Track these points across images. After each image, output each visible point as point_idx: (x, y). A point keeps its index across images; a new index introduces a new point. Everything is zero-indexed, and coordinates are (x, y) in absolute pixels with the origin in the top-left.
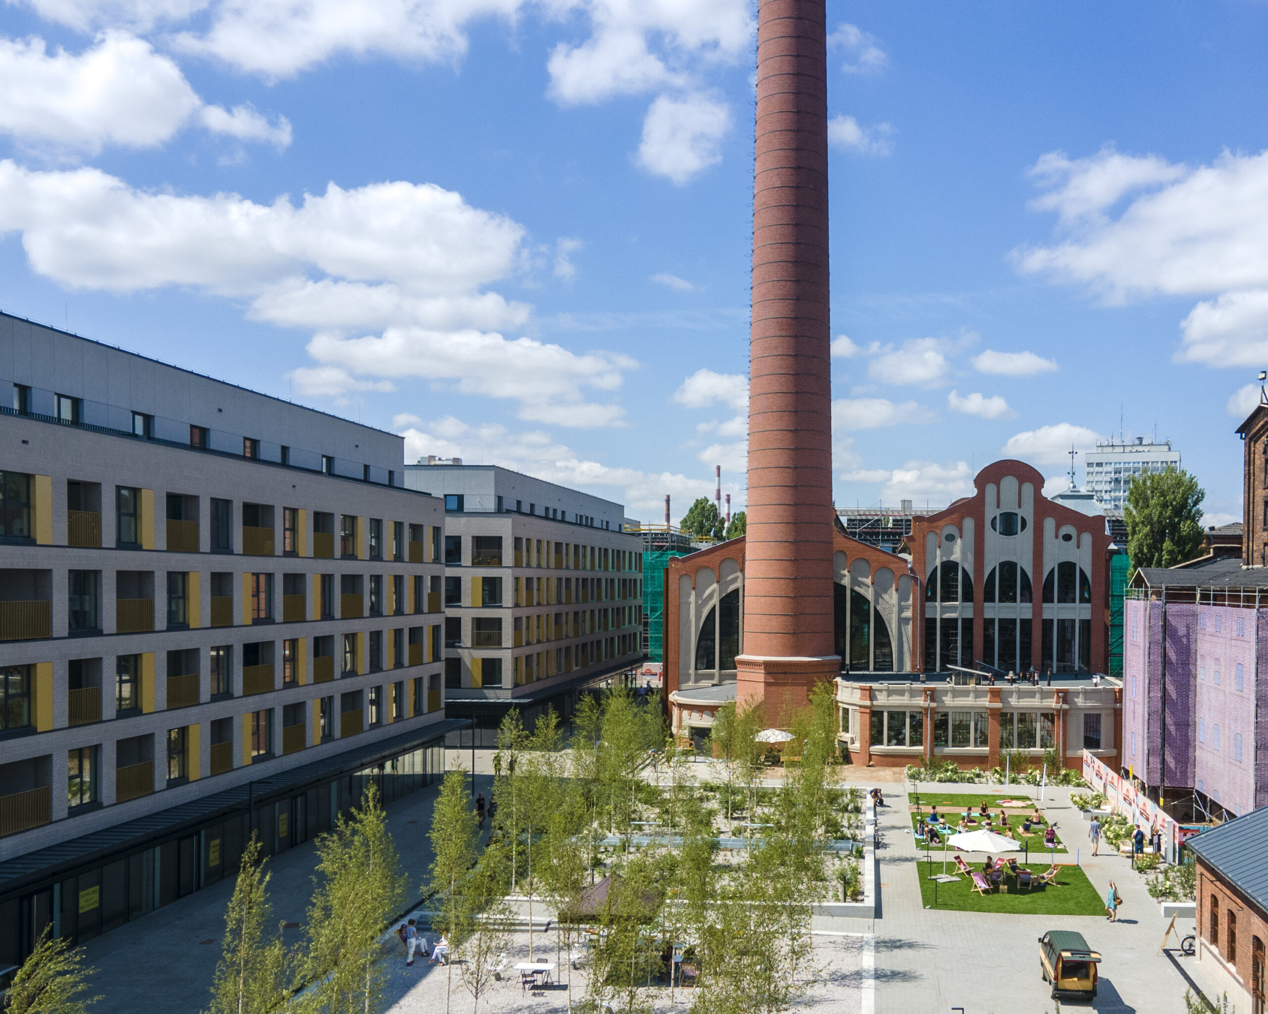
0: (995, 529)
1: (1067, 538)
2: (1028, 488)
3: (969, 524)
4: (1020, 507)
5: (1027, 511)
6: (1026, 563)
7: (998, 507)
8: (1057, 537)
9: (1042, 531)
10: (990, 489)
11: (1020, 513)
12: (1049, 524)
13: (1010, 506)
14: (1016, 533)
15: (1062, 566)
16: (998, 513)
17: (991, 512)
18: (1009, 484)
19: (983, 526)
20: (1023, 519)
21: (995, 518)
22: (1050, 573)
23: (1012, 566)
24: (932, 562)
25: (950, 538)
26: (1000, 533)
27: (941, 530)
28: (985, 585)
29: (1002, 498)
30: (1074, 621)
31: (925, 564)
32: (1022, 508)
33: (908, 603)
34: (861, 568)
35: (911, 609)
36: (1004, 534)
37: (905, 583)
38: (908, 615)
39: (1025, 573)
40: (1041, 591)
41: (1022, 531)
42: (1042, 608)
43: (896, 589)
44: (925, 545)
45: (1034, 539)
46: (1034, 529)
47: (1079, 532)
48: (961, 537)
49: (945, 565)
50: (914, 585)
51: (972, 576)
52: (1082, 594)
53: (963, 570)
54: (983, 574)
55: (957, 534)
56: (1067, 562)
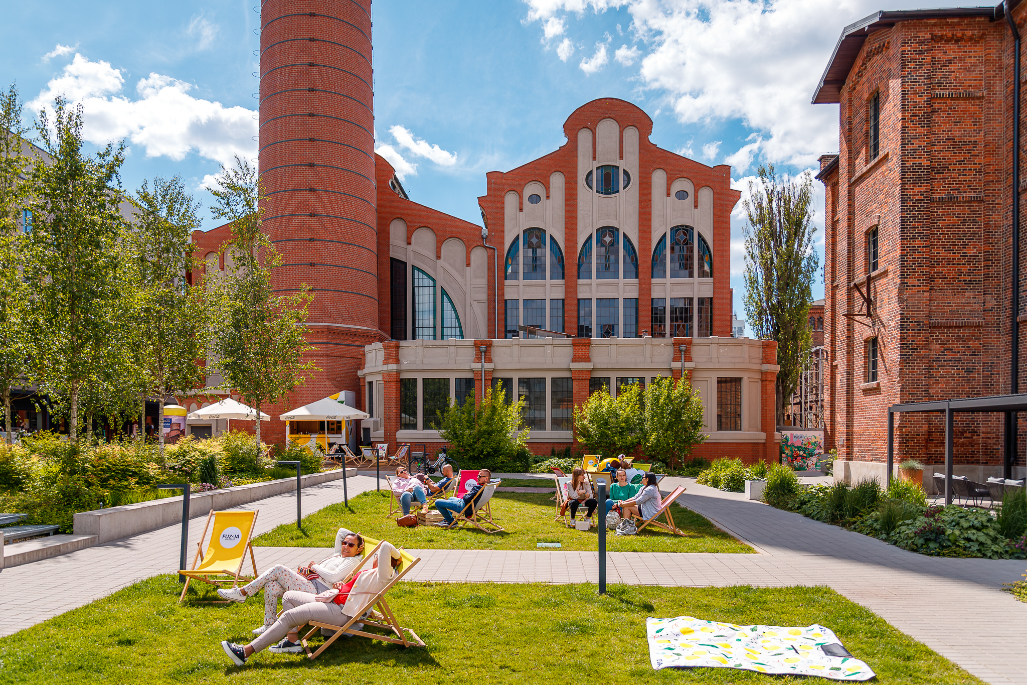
0: (591, 187)
1: (682, 195)
2: (632, 135)
3: (557, 181)
4: (621, 157)
5: (630, 163)
6: (630, 228)
7: (594, 158)
8: (668, 194)
9: (651, 186)
10: (584, 137)
11: (622, 165)
12: (659, 178)
13: (607, 156)
14: (618, 191)
15: (675, 230)
16: (594, 166)
17: (585, 165)
18: (607, 129)
19: (576, 183)
20: (625, 172)
21: (591, 173)
22: (661, 240)
23: (613, 232)
24: (513, 230)
25: (535, 199)
26: (597, 192)
27: (523, 189)
28: (580, 257)
29: (599, 148)
30: (691, 299)
31: (503, 232)
32: (624, 158)
33: (483, 282)
34: (424, 240)
35: (486, 289)
36: (602, 193)
37: (479, 256)
38: (484, 296)
39: (629, 241)
40: (650, 262)
41: (624, 188)
42: (650, 284)
43: (468, 265)
44: (503, 208)
45: (640, 198)
46: (640, 185)
47: (697, 188)
48: (548, 197)
49: (529, 232)
50: (491, 259)
51: (562, 245)
52: (701, 266)
53: (552, 238)
54: (577, 244)
55: (543, 194)
56: (682, 226)
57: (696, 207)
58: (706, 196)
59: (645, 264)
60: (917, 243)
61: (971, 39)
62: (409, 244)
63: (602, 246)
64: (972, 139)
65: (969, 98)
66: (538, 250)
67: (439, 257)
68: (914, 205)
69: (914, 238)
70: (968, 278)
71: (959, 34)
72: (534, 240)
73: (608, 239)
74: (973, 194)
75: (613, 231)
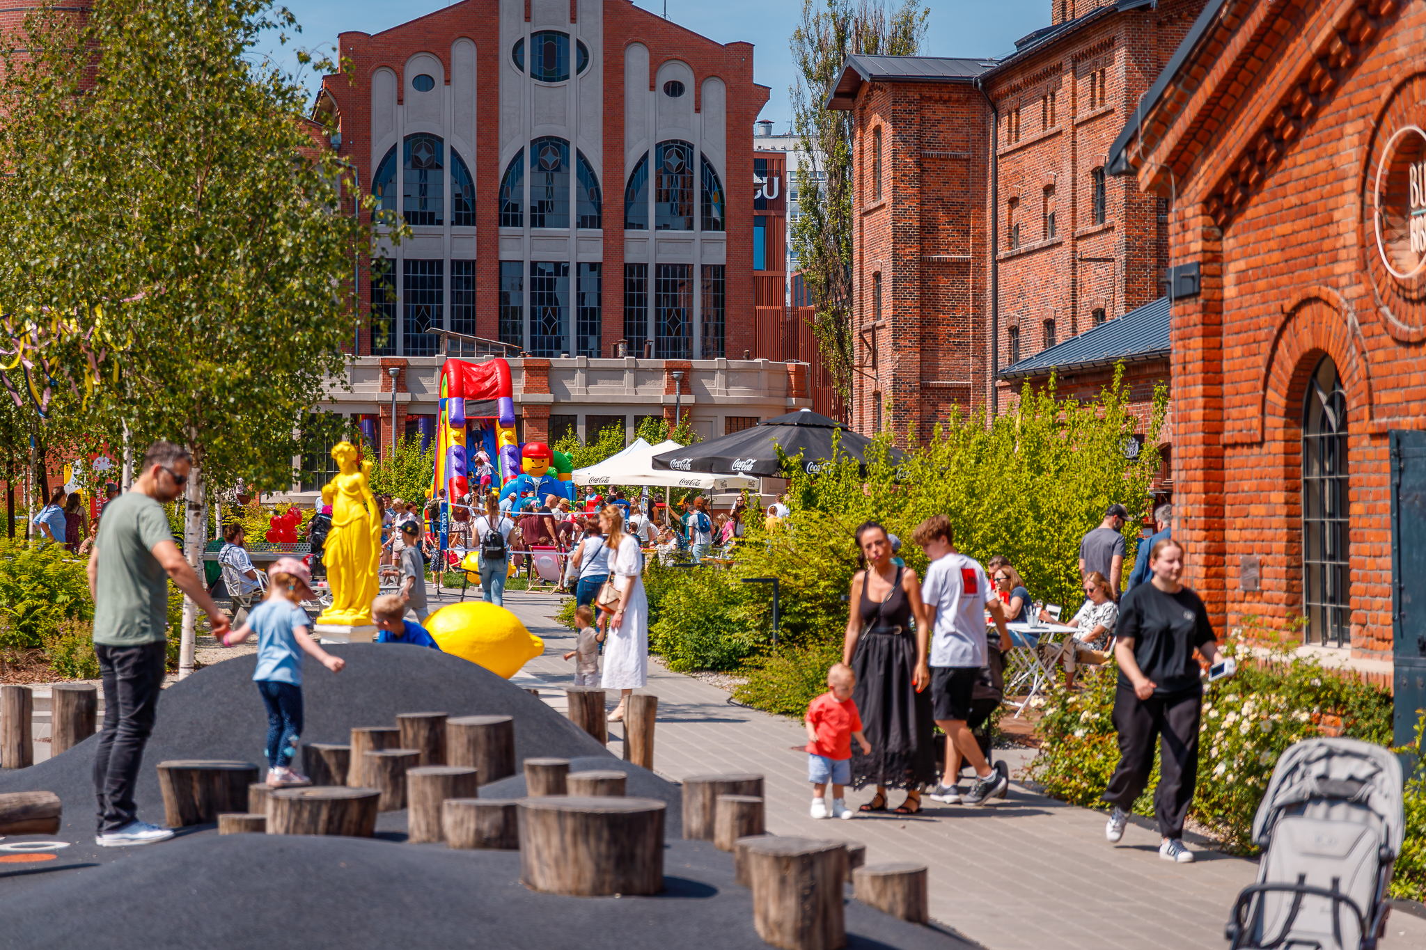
0: (521, 67)
1: (674, 89)
3: (464, 54)
4: (573, 19)
5: (590, 30)
6: (587, 142)
7: (528, 18)
8: (652, 87)
9: (622, 72)
11: (575, 33)
12: (637, 59)
13: (551, 15)
14: (567, 77)
15: (664, 148)
16: (526, 31)
17: (513, 28)
19: (496, 58)
20: (580, 45)
21: (521, 42)
22: (639, 165)
23: (558, 147)
24: (387, 134)
25: (424, 82)
26: (533, 76)
27: (403, 65)
28: (502, 187)
29: (536, 1)
30: (690, 268)
31: (369, 138)
32: (578, 21)
36: (540, 79)
39: (586, 163)
40: (621, 202)
41: (578, 71)
42: (622, 239)
44: (368, 96)
45: (605, 91)
46: (605, 68)
47: (700, 78)
48: (448, 82)
49: (414, 141)
51: (471, 167)
52: (706, 210)
53: (454, 152)
54: (497, 164)
55: (438, 75)
56: (674, 141)
57: (698, 110)
58: (715, 93)
59: (613, 207)
61: (958, 101)
63: (542, 169)
64: (960, 200)
65: (957, 158)
66: (430, 172)
68: (905, 266)
71: (946, 96)
72: (424, 156)
73: (550, 158)
75: (559, 145)
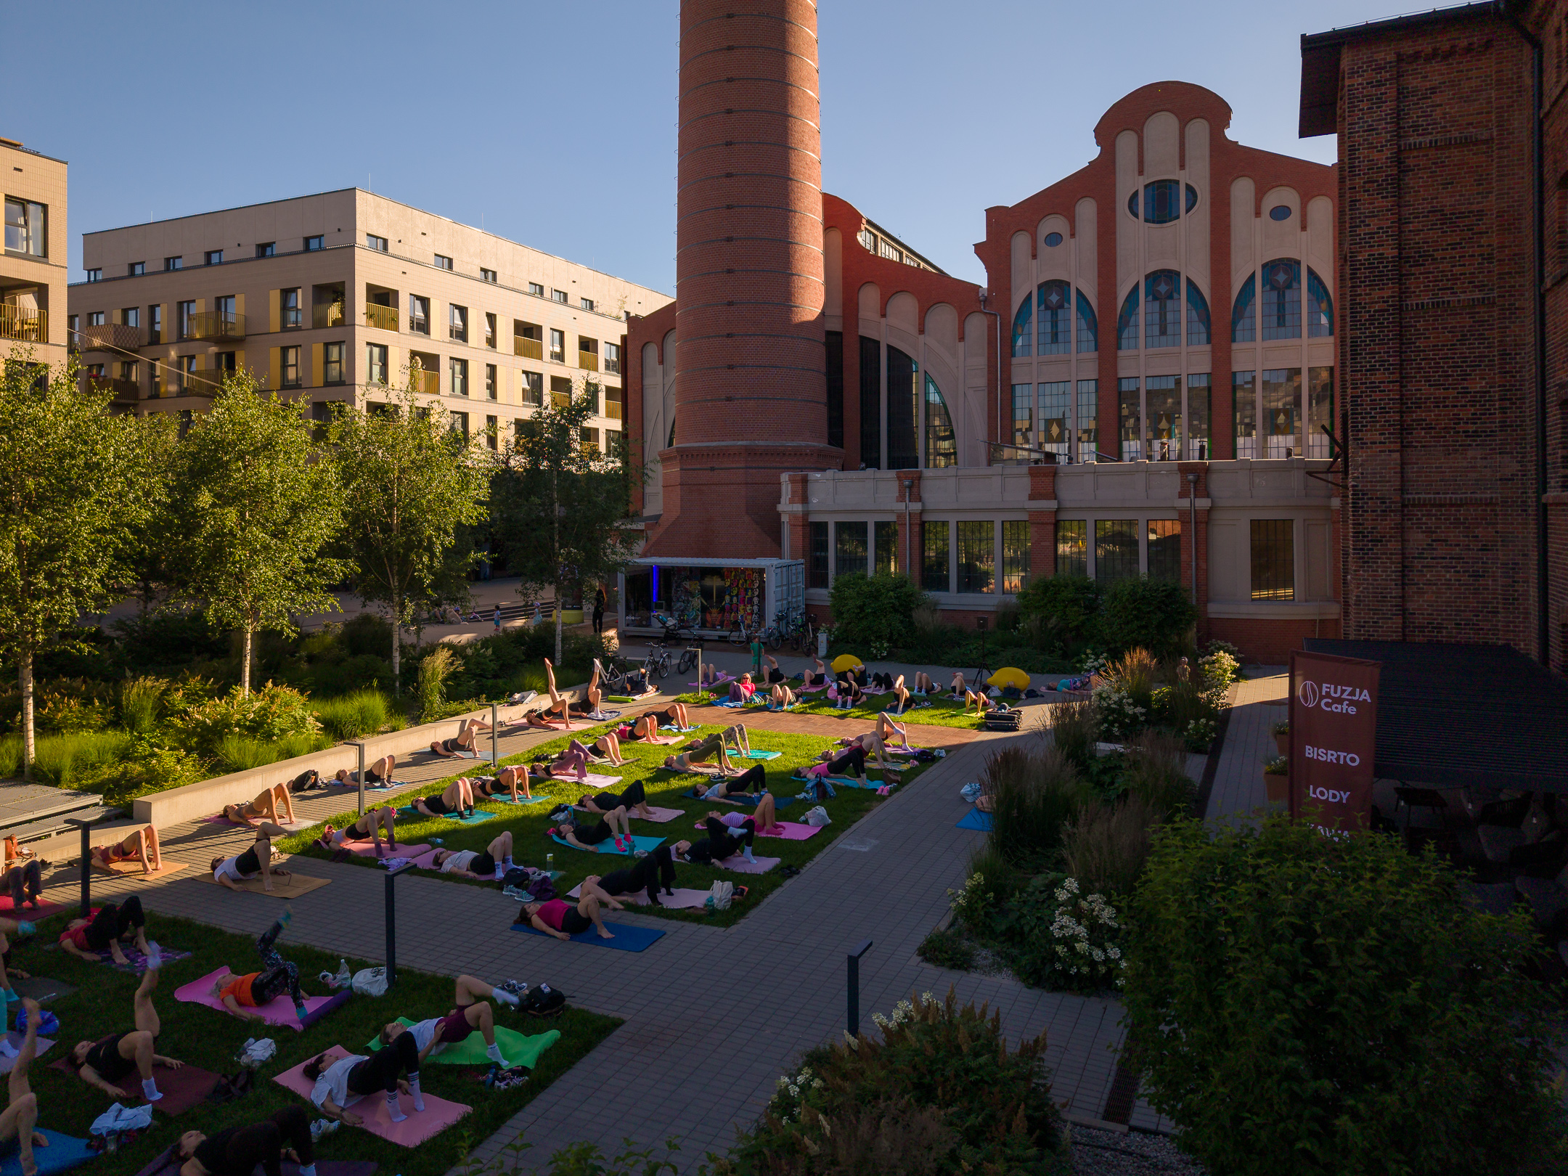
0: (1136, 215)
1: (1280, 213)
2: (1199, 130)
3: (1087, 210)
4: (1182, 166)
5: (1198, 174)
6: (1197, 271)
7: (1141, 172)
8: (1258, 214)
9: (1229, 204)
10: (1126, 143)
11: (1183, 178)
12: (1242, 190)
13: (1162, 167)
14: (1178, 217)
15: (1271, 268)
16: (1140, 184)
17: (1128, 183)
18: (1162, 127)
19: (1114, 210)
20: (1190, 189)
21: (1136, 194)
22: (1246, 284)
23: (1170, 278)
24: (1024, 285)
25: (1054, 239)
26: (1146, 220)
27: (1036, 227)
28: (1121, 316)
29: (1148, 157)
30: (1297, 371)
31: (1010, 289)
32: (1187, 167)
33: (981, 361)
34: (905, 306)
35: (986, 371)
36: (1154, 222)
37: (977, 325)
38: (982, 381)
39: (1196, 288)
40: (1229, 321)
41: (1187, 211)
42: (1230, 351)
43: (962, 338)
44: (1008, 256)
45: (1212, 224)
46: (1213, 204)
47: (1305, 199)
48: (1073, 235)
49: (1046, 287)
50: (991, 329)
51: (1094, 302)
52: (1313, 318)
53: (1078, 292)
54: (1115, 298)
55: (1065, 233)
56: (1280, 260)
57: (1304, 229)
58: (1321, 209)
59: (1221, 321)
60: (1378, 377)
61: (1468, 50)
62: (884, 315)
63: (1155, 298)
64: (1475, 207)
65: (1468, 142)
66: (1060, 311)
67: (922, 331)
68: (1371, 319)
69: (1373, 370)
70: (1472, 428)
71: (1445, 46)
72: (1054, 298)
73: (1163, 289)
74: (1478, 295)
75: (1170, 276)
